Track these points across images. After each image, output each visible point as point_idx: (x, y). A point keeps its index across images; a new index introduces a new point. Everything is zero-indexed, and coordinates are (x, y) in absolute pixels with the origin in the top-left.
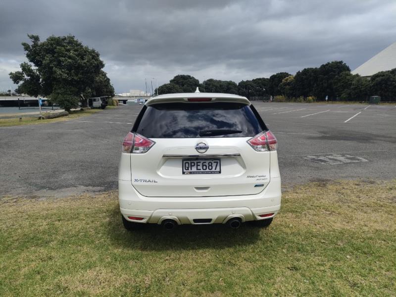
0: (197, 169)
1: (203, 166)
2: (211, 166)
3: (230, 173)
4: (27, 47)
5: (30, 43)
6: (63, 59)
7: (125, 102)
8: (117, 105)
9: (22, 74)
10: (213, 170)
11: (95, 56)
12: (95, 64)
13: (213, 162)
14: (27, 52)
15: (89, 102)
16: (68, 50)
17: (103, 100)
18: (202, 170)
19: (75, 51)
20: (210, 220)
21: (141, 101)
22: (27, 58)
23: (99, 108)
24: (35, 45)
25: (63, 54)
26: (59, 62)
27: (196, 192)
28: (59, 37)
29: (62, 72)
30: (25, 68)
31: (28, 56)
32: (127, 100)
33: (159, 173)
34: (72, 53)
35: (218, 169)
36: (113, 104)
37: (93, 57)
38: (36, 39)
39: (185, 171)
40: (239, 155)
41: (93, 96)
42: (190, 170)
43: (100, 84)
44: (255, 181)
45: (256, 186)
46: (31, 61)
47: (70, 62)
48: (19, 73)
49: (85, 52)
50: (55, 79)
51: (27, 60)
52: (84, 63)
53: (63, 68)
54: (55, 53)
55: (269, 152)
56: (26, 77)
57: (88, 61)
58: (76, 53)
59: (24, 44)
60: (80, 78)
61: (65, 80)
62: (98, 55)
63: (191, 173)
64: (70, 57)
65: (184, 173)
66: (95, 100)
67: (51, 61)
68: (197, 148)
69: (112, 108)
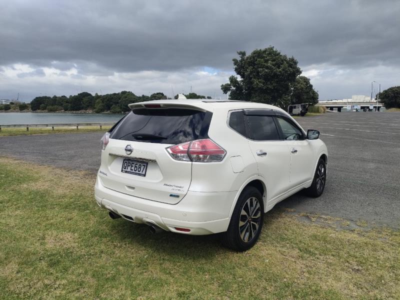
0: (131, 170)
1: (135, 167)
2: (140, 168)
3: (153, 178)
4: (236, 62)
5: (239, 58)
6: (261, 69)
7: (339, 109)
8: (324, 112)
9: (230, 85)
10: (141, 172)
11: (293, 63)
12: (291, 72)
13: (142, 165)
14: (236, 66)
15: (289, 109)
16: (266, 61)
17: (304, 107)
18: (133, 171)
19: (274, 60)
20: (131, 218)
21: (355, 107)
22: (235, 72)
23: (298, 115)
24: (243, 60)
25: (262, 65)
26: (258, 72)
27: (126, 189)
28: (260, 50)
29: (259, 82)
30: (233, 80)
31: (236, 70)
32: (342, 107)
33: (109, 168)
34: (269, 64)
35: (144, 173)
36: (318, 111)
37: (290, 66)
38: (243, 54)
39: (123, 169)
40: (155, 161)
41: (293, 103)
42: (126, 170)
43: (300, 91)
44: (170, 190)
45: (171, 195)
46: (238, 74)
47: (267, 72)
48: (228, 84)
49: (282, 61)
50: (253, 88)
51: (234, 74)
52: (280, 72)
53: (261, 79)
54: (255, 64)
55: (191, 163)
56: (233, 88)
57: (283, 70)
58: (274, 63)
59: (234, 60)
60: (274, 87)
61: (261, 89)
62: (296, 63)
63: (126, 172)
64: (267, 68)
65: (122, 171)
66: (295, 107)
67: (251, 72)
68: (126, 150)
69: (314, 116)
